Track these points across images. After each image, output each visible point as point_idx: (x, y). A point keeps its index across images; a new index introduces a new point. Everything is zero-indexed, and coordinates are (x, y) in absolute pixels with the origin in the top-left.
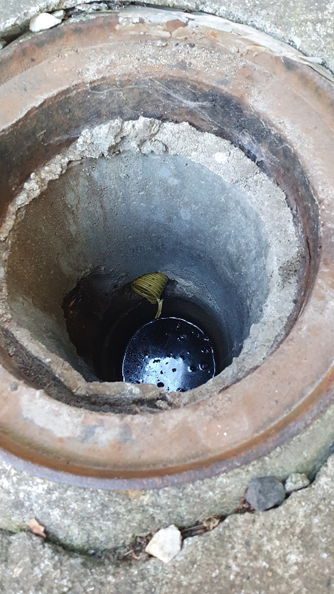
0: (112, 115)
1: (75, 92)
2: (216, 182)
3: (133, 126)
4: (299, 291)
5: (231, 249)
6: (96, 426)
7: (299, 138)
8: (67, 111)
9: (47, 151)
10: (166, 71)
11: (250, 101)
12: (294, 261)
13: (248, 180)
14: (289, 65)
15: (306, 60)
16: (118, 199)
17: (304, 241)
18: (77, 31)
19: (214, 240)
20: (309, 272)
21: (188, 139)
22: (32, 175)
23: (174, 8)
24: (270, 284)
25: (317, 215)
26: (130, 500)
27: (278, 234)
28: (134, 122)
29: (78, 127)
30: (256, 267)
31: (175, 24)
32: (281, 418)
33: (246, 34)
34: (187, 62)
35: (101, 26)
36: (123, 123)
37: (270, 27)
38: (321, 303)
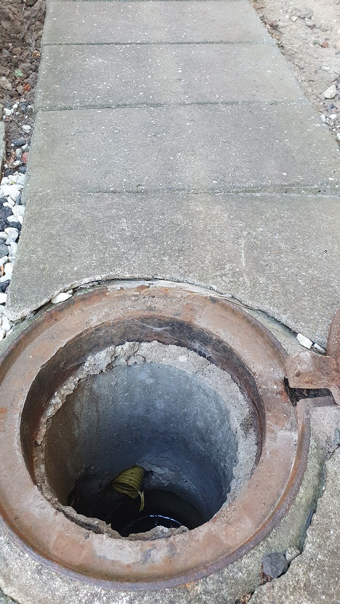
0: (107, 344)
1: (85, 334)
2: (181, 375)
3: (122, 349)
4: (257, 436)
5: (200, 424)
6: (150, 550)
7: (230, 339)
8: (79, 346)
9: (64, 375)
10: (140, 313)
11: (196, 323)
12: (248, 418)
13: (204, 370)
14: (213, 300)
15: (222, 297)
16: (109, 402)
17: (251, 403)
18: (83, 299)
19: (185, 420)
20: (260, 421)
21: (158, 351)
22: (56, 394)
23: (140, 279)
24: (237, 438)
25: (255, 383)
26: (188, 592)
27: (233, 401)
28: (122, 346)
29: (84, 355)
30: (222, 432)
31: (143, 287)
32: (270, 514)
33: (185, 287)
34: (153, 306)
35: (98, 295)
36: (115, 348)
37: (197, 282)
38: (273, 435)
